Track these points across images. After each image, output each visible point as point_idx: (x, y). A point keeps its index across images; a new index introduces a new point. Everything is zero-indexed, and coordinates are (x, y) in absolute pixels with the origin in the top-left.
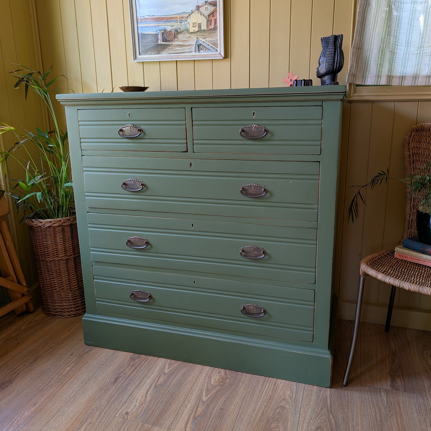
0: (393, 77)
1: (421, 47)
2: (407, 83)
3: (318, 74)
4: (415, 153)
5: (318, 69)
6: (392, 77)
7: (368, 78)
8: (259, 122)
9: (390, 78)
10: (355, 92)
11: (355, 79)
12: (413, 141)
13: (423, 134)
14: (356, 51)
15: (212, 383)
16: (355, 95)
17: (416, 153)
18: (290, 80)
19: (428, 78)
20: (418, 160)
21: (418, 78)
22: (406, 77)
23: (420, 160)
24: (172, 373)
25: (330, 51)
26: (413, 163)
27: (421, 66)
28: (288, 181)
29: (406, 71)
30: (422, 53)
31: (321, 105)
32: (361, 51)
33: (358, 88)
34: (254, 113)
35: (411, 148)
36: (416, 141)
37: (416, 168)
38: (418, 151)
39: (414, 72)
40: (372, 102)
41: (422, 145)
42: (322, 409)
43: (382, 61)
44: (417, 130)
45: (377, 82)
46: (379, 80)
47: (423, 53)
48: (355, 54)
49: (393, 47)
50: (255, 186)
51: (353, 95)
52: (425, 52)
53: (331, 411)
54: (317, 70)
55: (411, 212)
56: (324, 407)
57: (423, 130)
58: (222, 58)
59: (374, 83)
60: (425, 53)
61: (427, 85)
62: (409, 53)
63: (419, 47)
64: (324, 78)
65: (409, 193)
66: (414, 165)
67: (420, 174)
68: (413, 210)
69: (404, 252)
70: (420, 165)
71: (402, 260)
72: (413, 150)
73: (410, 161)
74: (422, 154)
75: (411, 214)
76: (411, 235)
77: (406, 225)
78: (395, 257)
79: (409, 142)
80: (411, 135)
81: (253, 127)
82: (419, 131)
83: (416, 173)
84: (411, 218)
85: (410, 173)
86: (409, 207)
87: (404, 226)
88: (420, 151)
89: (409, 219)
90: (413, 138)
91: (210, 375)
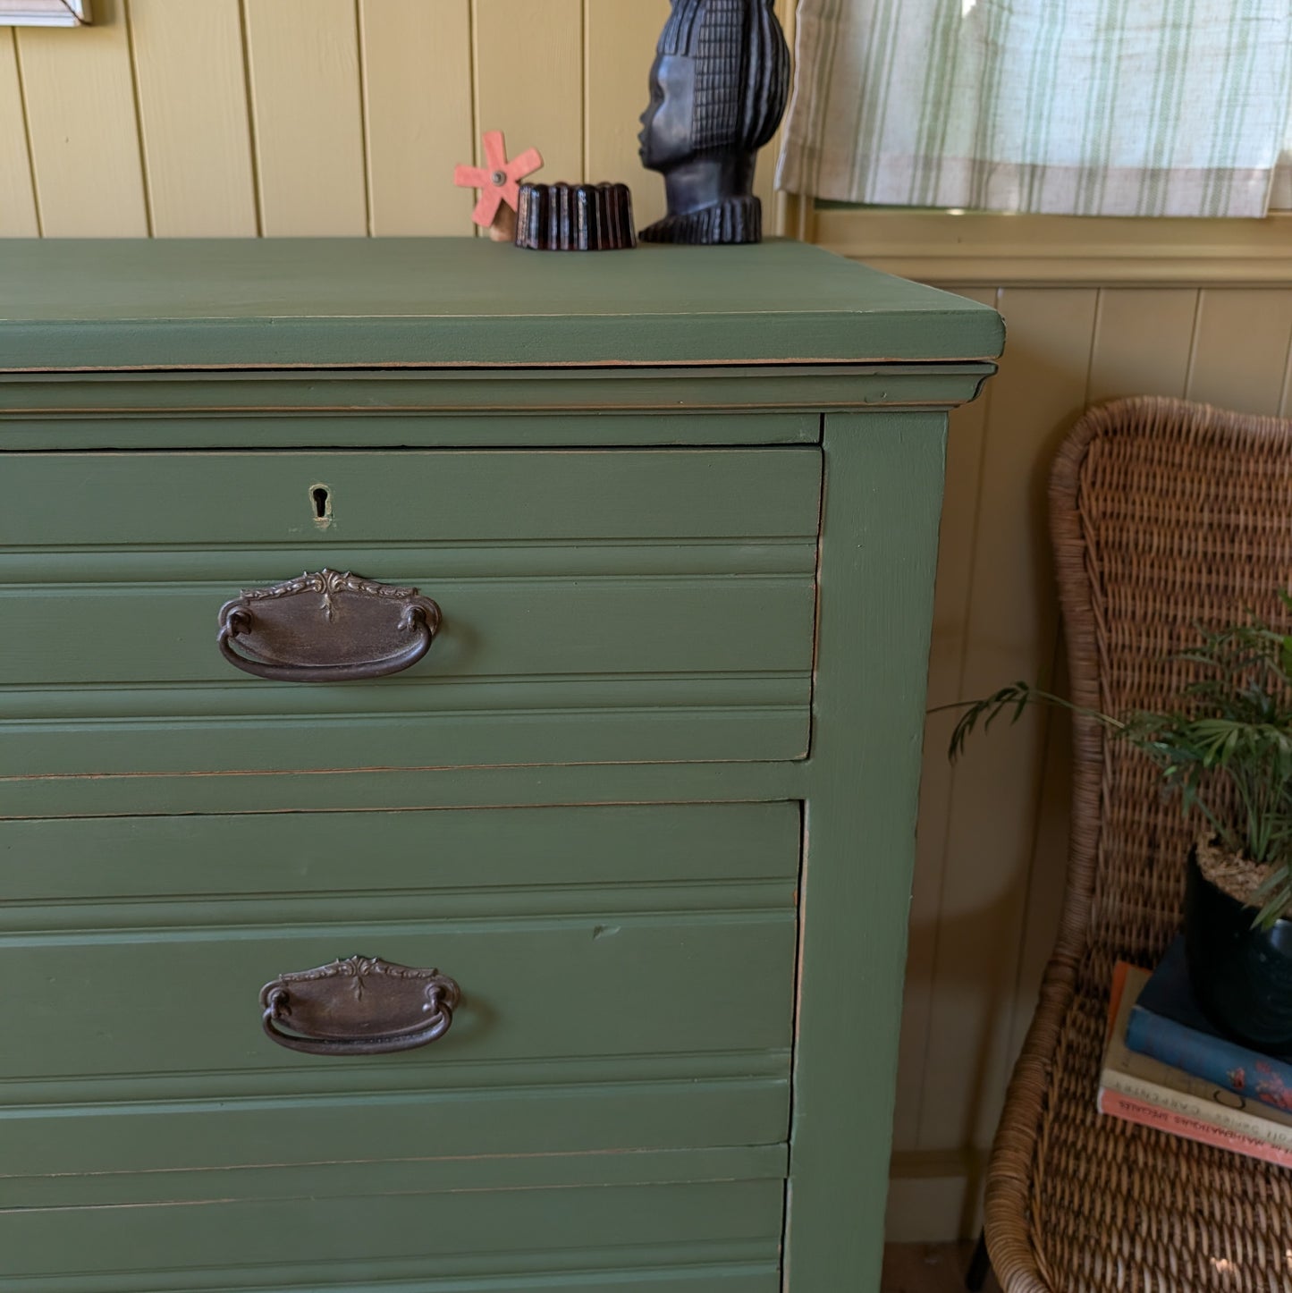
0: (993, 168)
1: (1110, 27)
2: (1057, 198)
3: (650, 151)
4: (1107, 543)
5: (646, 118)
6: (987, 168)
7: (877, 166)
8: (364, 558)
9: (981, 172)
11: (819, 173)
12: (1093, 484)
13: (1139, 452)
14: (820, 24)
17: (1114, 543)
18: (493, 178)
19: (1147, 183)
20: (1123, 575)
21: (1105, 177)
22: (1049, 173)
23: (1130, 576)
25: (721, 25)
26: (1104, 592)
27: (1112, 118)
28: (598, 930)
29: (1047, 143)
30: (1114, 55)
31: (816, 440)
32: (841, 26)
33: (829, 215)
34: (320, 495)
35: (1090, 518)
36: (1111, 484)
37: (1118, 615)
38: (1121, 530)
39: (1083, 146)
41: (1134, 503)
43: (946, 88)
44: (1110, 433)
45: (924, 190)
46: (933, 181)
47: (1119, 58)
48: (812, 43)
49: (993, 19)
50: (371, 974)
52: (1130, 52)
54: (640, 127)
55: (1101, 818)
58: (70, 22)
59: (911, 198)
60: (1131, 57)
61: (1143, 212)
62: (1058, 50)
63: (1103, 25)
64: (688, 172)
65: (1092, 733)
66: (1107, 602)
67: (1137, 641)
68: (1112, 812)
69: (1152, 1097)
70: (1134, 598)
71: (1138, 1126)
72: (1098, 529)
73: (1086, 582)
74: (1136, 545)
75: (1100, 829)
76: (1104, 922)
77: (1082, 876)
78: (1101, 1111)
79: (1080, 489)
80: (1086, 456)
81: (325, 592)
82: (1119, 435)
83: (1118, 639)
84: (1101, 846)
85: (1090, 639)
86: (1093, 797)
87: (1069, 881)
88: (1128, 531)
89: (1092, 852)
90: (1095, 471)
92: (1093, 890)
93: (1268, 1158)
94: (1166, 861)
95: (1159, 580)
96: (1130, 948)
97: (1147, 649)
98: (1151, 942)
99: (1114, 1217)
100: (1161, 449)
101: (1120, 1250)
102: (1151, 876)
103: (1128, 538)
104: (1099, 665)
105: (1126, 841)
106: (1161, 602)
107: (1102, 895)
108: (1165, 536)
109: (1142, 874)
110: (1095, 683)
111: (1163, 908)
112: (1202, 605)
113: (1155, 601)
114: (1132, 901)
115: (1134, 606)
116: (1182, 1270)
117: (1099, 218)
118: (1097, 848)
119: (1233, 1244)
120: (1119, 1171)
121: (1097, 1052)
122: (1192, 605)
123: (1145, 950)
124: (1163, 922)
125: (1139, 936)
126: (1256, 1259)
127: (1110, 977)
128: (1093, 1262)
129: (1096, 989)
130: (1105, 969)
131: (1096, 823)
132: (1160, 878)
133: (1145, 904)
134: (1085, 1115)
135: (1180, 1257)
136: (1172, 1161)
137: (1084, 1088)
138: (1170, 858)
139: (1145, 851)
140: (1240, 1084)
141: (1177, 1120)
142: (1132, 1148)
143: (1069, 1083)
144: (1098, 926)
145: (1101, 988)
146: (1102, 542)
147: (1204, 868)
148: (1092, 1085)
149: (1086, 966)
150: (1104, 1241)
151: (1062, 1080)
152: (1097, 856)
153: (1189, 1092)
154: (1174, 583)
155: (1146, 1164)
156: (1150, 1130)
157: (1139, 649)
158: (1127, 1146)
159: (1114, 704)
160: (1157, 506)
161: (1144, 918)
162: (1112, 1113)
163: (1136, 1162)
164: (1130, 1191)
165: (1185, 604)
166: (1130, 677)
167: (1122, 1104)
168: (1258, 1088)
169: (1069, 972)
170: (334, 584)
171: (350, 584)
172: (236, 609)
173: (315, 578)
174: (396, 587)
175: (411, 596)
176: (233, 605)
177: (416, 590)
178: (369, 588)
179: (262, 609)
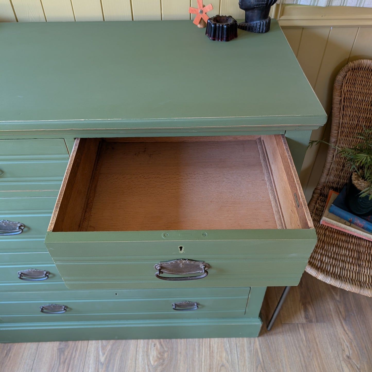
10: (282, 14)
12: (346, 83)
13: (360, 75)
15: (152, 362)
16: (283, 18)
17: (348, 98)
20: (349, 106)
23: (351, 106)
24: (109, 361)
26: (343, 110)
35: (344, 92)
36: (351, 83)
37: (346, 115)
38: (351, 95)
40: (303, 28)
41: (356, 88)
42: (257, 367)
44: (353, 70)
51: (280, 17)
53: (265, 367)
55: (332, 160)
56: (258, 365)
57: (361, 68)
59: (310, 4)
65: (334, 142)
66: (344, 113)
67: (349, 122)
68: (335, 159)
69: (332, 222)
70: (351, 112)
71: (328, 227)
72: (345, 94)
73: (340, 108)
74: (354, 99)
75: (332, 163)
76: (329, 181)
77: (326, 172)
78: (321, 223)
79: (343, 84)
80: (346, 75)
81: (181, 263)
82: (356, 70)
83: (345, 121)
84: (331, 166)
85: (338, 121)
86: (332, 156)
87: (323, 172)
88: (353, 95)
89: (329, 167)
90: (347, 79)
91: (147, 352)
92: (328, 175)
93: (353, 234)
94: (346, 170)
95: (358, 107)
96: (334, 187)
97: (351, 124)
98: (339, 186)
99: (320, 245)
100: (366, 74)
101: (320, 252)
102: (342, 173)
103: (352, 97)
104: (339, 127)
105: (337, 165)
106: (357, 113)
107: (330, 176)
108: (362, 97)
109: (340, 172)
110: (337, 132)
111: (343, 179)
112: (367, 114)
113: (356, 112)
114: (336, 178)
115: (350, 113)
116: (331, 255)
117: (363, 7)
118: (330, 166)
119: (342, 251)
120: (323, 236)
121: (322, 210)
122: (365, 114)
123: (337, 187)
124: (342, 182)
125: (336, 184)
126: (346, 254)
127: (328, 192)
128: (314, 254)
129: (325, 195)
130: (327, 191)
131: (331, 161)
132: (344, 173)
133: (339, 178)
134: (318, 224)
135: (331, 253)
136: (334, 234)
137: (318, 218)
138: (347, 170)
139: (341, 168)
140: (351, 221)
141: (336, 226)
142: (326, 231)
143: (315, 217)
144: (328, 182)
145: (326, 195)
146: (346, 98)
147: (353, 180)
148: (320, 217)
149: (323, 190)
150: (317, 250)
151: (314, 217)
152: (330, 168)
153: (339, 222)
154: (362, 108)
155: (328, 234)
156: (330, 227)
157: (349, 124)
158: (325, 231)
159: (341, 136)
160: (362, 89)
161: (338, 181)
162: (323, 224)
163: (326, 234)
164: (324, 240)
165: (363, 113)
166: (346, 130)
167: (325, 222)
168: (354, 222)
169: (319, 191)
170: (184, 262)
171: (188, 262)
172: (159, 266)
173: (179, 261)
174: (199, 262)
175: (203, 263)
176: (157, 265)
177: (204, 262)
178: (192, 262)
179: (165, 266)
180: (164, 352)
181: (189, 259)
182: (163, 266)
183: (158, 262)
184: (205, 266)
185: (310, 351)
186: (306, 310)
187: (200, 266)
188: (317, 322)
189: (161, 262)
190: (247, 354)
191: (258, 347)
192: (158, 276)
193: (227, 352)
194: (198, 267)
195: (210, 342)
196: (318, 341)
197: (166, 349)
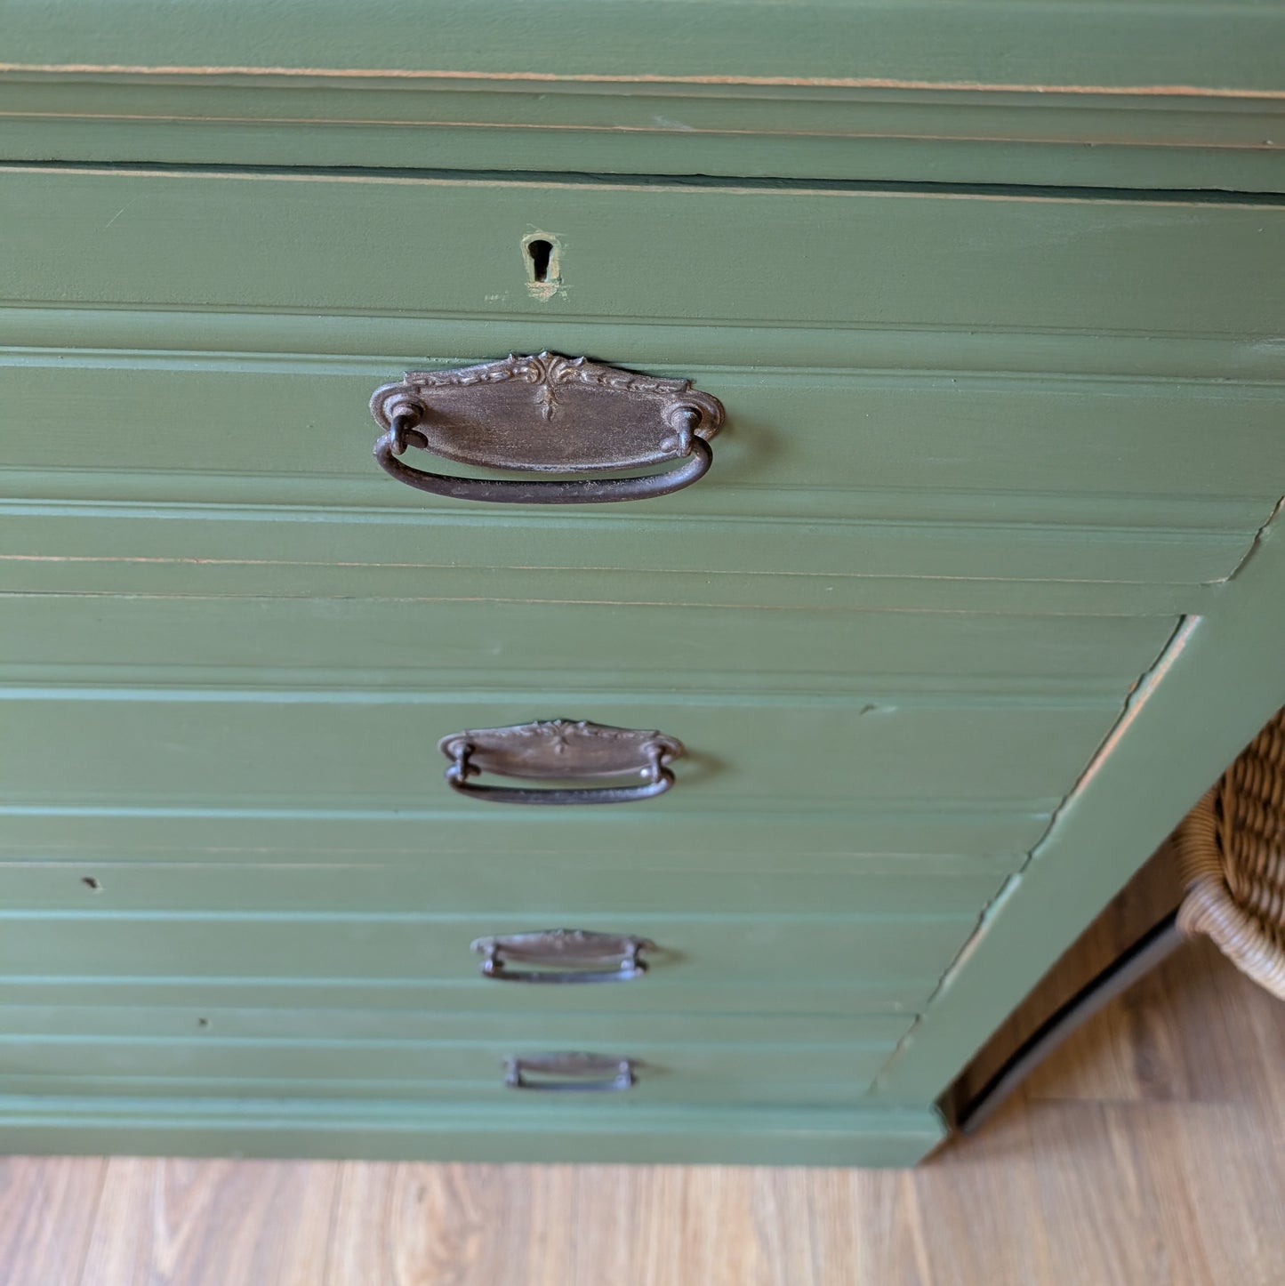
28: (869, 708)
34: (541, 252)
50: (578, 736)
81: (543, 383)
91: (384, 1226)
170: (559, 374)
171: (584, 375)
172: (399, 397)
173: (527, 365)
174: (658, 381)
175: (681, 393)
176: (392, 392)
177: (689, 383)
178: (615, 381)
179: (439, 399)
180: (464, 1231)
181: (593, 353)
182: (431, 404)
183: (394, 371)
184: (693, 410)
185: (1160, 1247)
186: (1140, 1035)
187: (664, 415)
188: (1194, 1095)
189: (415, 369)
190: (859, 1256)
191: (914, 1218)
192: (390, 462)
193: (764, 1242)
194: (647, 423)
195: (686, 1183)
196: (1194, 1195)
197: (474, 1216)
